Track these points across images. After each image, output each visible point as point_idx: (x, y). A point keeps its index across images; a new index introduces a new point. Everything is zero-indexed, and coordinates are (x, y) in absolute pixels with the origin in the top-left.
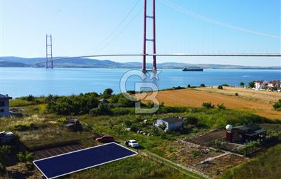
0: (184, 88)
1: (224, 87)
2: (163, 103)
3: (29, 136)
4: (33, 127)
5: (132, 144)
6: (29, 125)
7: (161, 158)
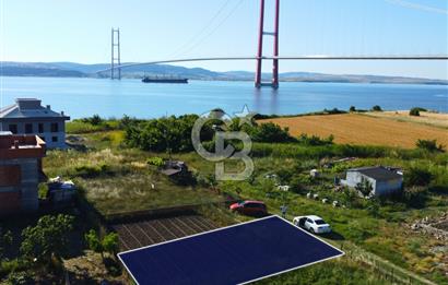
0: (345, 112)
1: (421, 113)
2: (332, 138)
3: (101, 190)
4: (106, 172)
5: (315, 227)
6: (99, 168)
7: (401, 270)
